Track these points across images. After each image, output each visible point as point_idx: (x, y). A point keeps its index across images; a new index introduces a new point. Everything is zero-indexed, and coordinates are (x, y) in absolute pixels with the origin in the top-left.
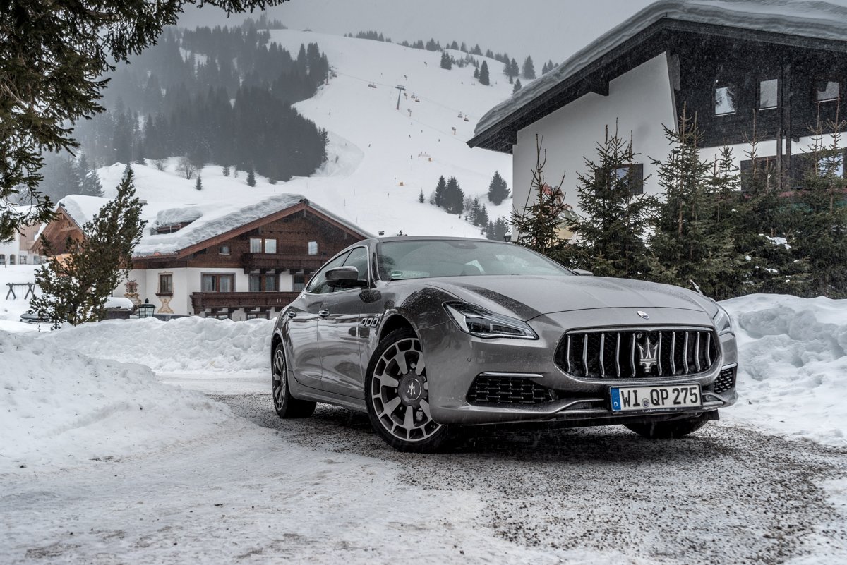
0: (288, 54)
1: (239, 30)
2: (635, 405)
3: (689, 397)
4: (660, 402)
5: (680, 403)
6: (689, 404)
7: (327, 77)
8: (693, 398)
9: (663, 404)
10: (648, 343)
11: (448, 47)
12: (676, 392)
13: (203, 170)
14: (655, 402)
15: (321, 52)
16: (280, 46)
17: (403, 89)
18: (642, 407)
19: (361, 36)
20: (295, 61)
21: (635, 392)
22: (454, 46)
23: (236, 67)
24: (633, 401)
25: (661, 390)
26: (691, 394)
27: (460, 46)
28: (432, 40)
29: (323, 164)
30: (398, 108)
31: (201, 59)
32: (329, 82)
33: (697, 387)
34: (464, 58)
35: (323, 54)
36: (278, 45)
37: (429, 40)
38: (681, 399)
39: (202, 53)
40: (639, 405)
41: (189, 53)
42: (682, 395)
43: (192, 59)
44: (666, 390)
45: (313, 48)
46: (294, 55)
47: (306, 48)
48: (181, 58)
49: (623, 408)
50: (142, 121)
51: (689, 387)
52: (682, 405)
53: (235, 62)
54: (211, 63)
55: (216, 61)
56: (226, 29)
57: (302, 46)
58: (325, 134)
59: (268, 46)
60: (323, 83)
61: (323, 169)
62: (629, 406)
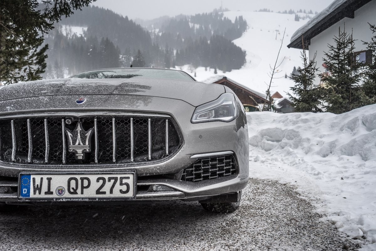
0: (230, 21)
1: (211, 14)
2: (46, 193)
3: (118, 187)
4: (79, 191)
5: (104, 193)
6: (117, 194)
7: (246, 29)
8: (124, 188)
9: (82, 193)
10: (79, 129)
11: (298, 12)
12: (101, 182)
13: (197, 69)
14: (72, 191)
15: (244, 19)
16: (228, 18)
17: (278, 31)
18: (55, 196)
19: (261, 11)
20: (234, 24)
21: (49, 180)
22: (301, 11)
23: (210, 28)
24: (45, 188)
25: (82, 179)
26: (121, 184)
27: (303, 11)
28: (291, 10)
29: (245, 64)
30: (276, 39)
31: (197, 26)
32: (247, 31)
33: (131, 176)
34: (305, 16)
35: (245, 20)
36: (227, 18)
37: (290, 10)
38: (107, 188)
39: (197, 23)
40: (52, 193)
41: (193, 24)
42: (108, 185)
43: (194, 26)
44: (88, 179)
45: (241, 18)
46: (233, 21)
47: (238, 18)
48: (189, 26)
49: (32, 195)
50: (175, 52)
51: (119, 176)
52: (108, 195)
53: (210, 26)
54: (201, 27)
55: (203, 26)
56: (206, 14)
57: (236, 17)
58: (245, 52)
59: (223, 19)
60: (245, 31)
61: (244, 66)
62: (40, 193)
